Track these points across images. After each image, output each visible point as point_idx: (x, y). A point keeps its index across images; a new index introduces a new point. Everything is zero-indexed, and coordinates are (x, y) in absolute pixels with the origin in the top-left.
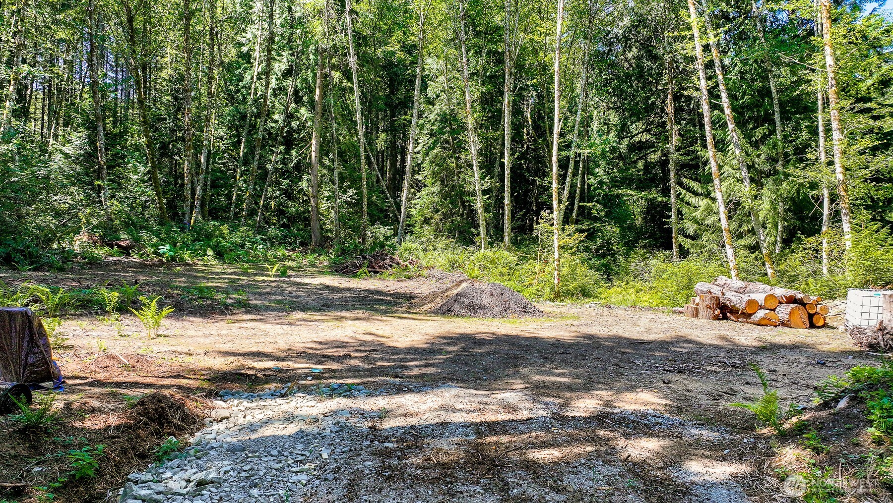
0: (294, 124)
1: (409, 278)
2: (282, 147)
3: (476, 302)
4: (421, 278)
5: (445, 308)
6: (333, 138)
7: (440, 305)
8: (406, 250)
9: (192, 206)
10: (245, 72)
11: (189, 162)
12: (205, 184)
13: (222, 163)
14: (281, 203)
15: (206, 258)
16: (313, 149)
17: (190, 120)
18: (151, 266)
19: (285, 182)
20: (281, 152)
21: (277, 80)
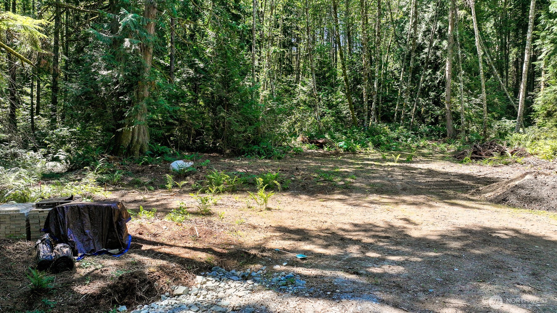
0: (439, 53)
1: (507, 164)
2: (431, 70)
3: (534, 194)
4: (517, 164)
5: (502, 197)
6: (459, 60)
7: (499, 194)
8: (516, 140)
9: (369, 116)
10: (405, 24)
11: (366, 88)
12: (378, 100)
13: (398, 85)
14: (430, 108)
15: (368, 148)
16: (447, 69)
17: (365, 62)
18: (329, 155)
19: (432, 94)
20: (429, 74)
21: (426, 25)
